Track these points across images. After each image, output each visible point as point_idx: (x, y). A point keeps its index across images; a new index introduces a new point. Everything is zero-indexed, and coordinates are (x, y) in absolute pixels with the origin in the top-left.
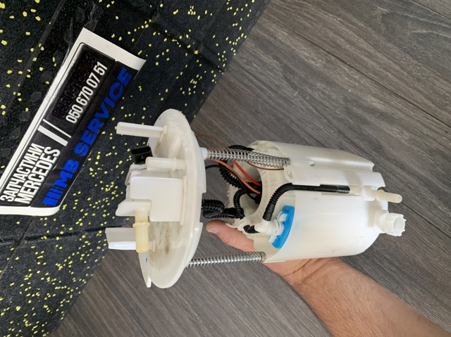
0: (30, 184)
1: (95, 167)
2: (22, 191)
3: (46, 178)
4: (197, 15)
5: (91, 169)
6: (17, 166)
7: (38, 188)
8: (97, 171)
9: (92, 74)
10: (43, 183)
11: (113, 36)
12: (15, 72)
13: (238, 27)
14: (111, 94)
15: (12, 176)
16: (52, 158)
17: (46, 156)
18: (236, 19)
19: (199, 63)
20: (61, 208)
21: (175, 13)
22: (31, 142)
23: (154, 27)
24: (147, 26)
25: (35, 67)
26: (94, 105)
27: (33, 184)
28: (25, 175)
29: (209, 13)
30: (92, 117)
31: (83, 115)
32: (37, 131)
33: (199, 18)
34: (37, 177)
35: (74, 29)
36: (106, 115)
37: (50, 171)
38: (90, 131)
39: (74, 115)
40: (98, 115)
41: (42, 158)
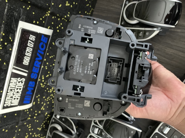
2: (13, 100)
3: (22, 92)
4: (70, 5)
5: (41, 84)
6: (8, 90)
7: (19, 98)
9: (29, 41)
11: (34, 22)
13: (89, 6)
15: (7, 95)
17: (19, 82)
18: (87, 3)
20: (33, 104)
21: (60, 6)
22: (11, 77)
23: (52, 14)
25: (3, 43)
26: (34, 55)
27: (17, 96)
28: (12, 92)
30: (35, 60)
31: (30, 60)
32: (12, 72)
34: (18, 92)
35: (15, 22)
36: (41, 58)
37: (23, 88)
38: (36, 67)
39: (26, 61)
41: (17, 83)
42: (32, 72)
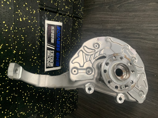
0: (51, 61)
1: (64, 54)
2: (50, 63)
3: (54, 59)
4: (68, 8)
5: (63, 55)
6: (47, 57)
7: (53, 62)
8: (65, 55)
9: (52, 30)
10: (54, 60)
11: (52, 20)
12: (37, 34)
13: (80, 6)
14: (58, 33)
15: (47, 60)
16: (53, 53)
17: (51, 53)
18: (78, 4)
19: (75, 19)
20: (61, 67)
21: (63, 9)
22: (47, 50)
23: (60, 14)
24: (58, 15)
25: (40, 32)
26: (55, 37)
27: (52, 61)
28: (49, 59)
29: (71, 6)
30: (57, 40)
31: (54, 40)
32: (47, 47)
33: (69, 8)
34: (52, 59)
35: (44, 21)
36: (59, 39)
37: (54, 57)
38: (58, 44)
39: (53, 41)
40: (57, 39)
41: (51, 54)
42: (57, 47)
